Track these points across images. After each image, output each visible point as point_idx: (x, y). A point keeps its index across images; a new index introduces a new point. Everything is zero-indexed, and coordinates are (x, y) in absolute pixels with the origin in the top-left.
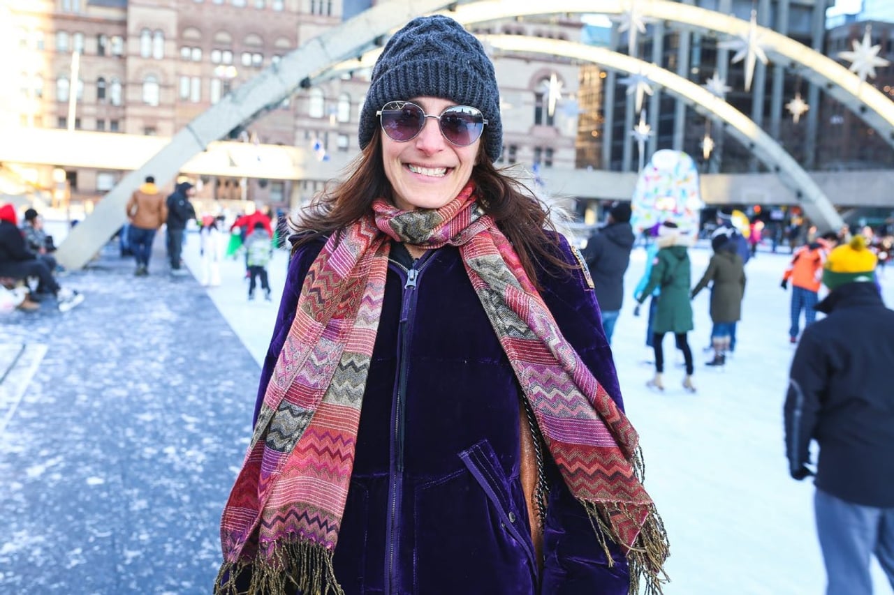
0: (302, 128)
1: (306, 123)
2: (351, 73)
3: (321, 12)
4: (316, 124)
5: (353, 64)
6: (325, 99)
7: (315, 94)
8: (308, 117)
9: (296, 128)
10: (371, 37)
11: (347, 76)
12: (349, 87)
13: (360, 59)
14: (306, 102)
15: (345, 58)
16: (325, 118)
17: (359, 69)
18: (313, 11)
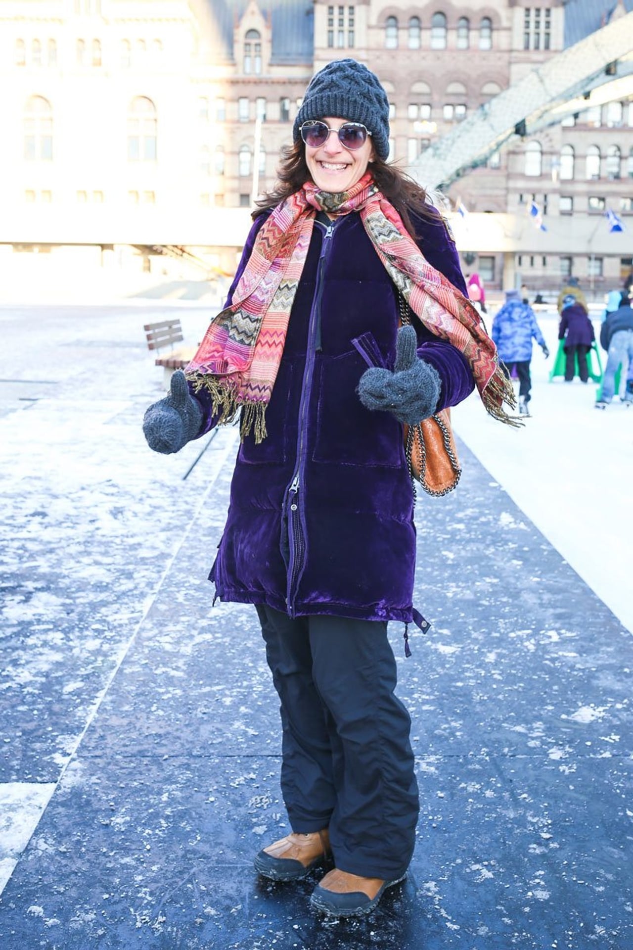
0: (516, 190)
1: (521, 184)
2: (576, 116)
3: (537, 48)
4: (534, 185)
5: (578, 104)
6: (542, 153)
7: (531, 145)
8: (523, 176)
9: (507, 189)
10: (603, 64)
11: (570, 122)
12: (573, 137)
13: (587, 96)
14: (520, 158)
15: (567, 96)
16: (543, 176)
17: (586, 110)
18: (527, 48)
